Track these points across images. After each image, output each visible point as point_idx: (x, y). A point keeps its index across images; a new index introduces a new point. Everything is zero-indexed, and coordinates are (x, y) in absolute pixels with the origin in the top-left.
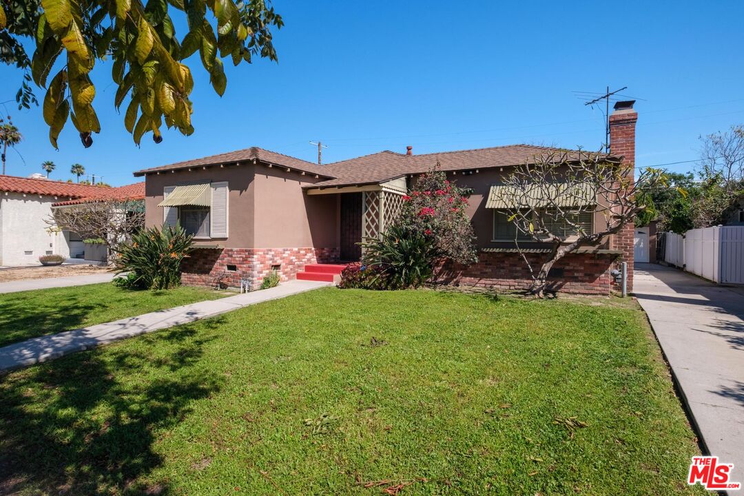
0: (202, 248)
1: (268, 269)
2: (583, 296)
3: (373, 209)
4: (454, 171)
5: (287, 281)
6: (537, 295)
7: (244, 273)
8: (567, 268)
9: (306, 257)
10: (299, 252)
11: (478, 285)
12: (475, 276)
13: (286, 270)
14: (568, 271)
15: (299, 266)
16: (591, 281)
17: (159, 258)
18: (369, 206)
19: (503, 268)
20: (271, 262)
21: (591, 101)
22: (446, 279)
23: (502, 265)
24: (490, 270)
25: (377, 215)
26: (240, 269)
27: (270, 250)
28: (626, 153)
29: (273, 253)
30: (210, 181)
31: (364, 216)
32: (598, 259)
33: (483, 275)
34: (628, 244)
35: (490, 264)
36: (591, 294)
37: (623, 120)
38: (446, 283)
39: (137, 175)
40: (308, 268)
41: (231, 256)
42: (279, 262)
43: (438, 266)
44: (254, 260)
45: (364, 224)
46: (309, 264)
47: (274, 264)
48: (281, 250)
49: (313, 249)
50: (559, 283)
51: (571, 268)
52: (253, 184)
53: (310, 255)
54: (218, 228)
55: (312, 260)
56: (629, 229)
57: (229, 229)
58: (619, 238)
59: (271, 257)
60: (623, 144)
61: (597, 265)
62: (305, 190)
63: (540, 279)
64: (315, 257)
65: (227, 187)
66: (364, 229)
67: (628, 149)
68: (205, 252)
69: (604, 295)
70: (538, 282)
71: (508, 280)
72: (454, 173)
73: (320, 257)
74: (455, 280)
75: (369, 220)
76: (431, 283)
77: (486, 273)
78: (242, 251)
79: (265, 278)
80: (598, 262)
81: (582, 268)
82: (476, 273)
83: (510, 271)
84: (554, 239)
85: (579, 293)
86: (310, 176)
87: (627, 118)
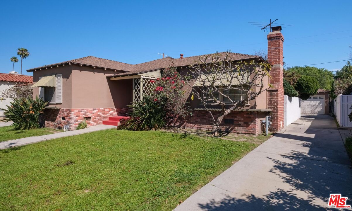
0: (52, 108)
1: (82, 119)
2: (243, 135)
3: (138, 87)
4: (181, 66)
5: (95, 125)
6: (213, 134)
7: (68, 121)
8: (236, 119)
9: (109, 112)
10: (104, 110)
11: (194, 128)
12: (192, 123)
13: (95, 120)
14: (236, 121)
15: (104, 118)
16: (247, 127)
17: (23, 113)
18: (136, 86)
19: (205, 119)
20: (84, 115)
21: (264, 28)
22: (180, 124)
23: (205, 117)
24: (199, 120)
25: (139, 91)
26: (66, 119)
27: (84, 110)
28: (276, 55)
29: (85, 111)
30: (55, 74)
31: (134, 91)
32: (250, 114)
33: (196, 123)
34: (275, 106)
35: (199, 117)
36: (247, 134)
37: (274, 37)
38: (179, 126)
39: (29, 71)
40: (110, 119)
41: (63, 113)
42: (90, 115)
43: (176, 118)
44: (72, 114)
45: (134, 96)
46: (111, 116)
47: (86, 117)
48: (91, 109)
49: (115, 108)
50: (232, 127)
51: (238, 119)
52: (71, 76)
53: (112, 112)
54: (58, 98)
55: (114, 114)
56: (275, 97)
57: (63, 99)
58: (271, 102)
59: (84, 113)
60: (274, 50)
61: (249, 118)
62: (108, 78)
63: (216, 125)
64: (116, 112)
65: (62, 77)
66: (134, 98)
67: (277, 53)
68: (54, 110)
69: (253, 134)
70: (215, 127)
71: (208, 125)
72: (182, 68)
73: (119, 112)
74: (183, 125)
75: (136, 93)
76: (172, 126)
77: (198, 121)
78: (67, 110)
79: (79, 124)
80: (250, 116)
81: (243, 119)
82: (193, 121)
83: (209, 120)
84: (220, 104)
85: (242, 133)
86: (112, 71)
87: (276, 36)
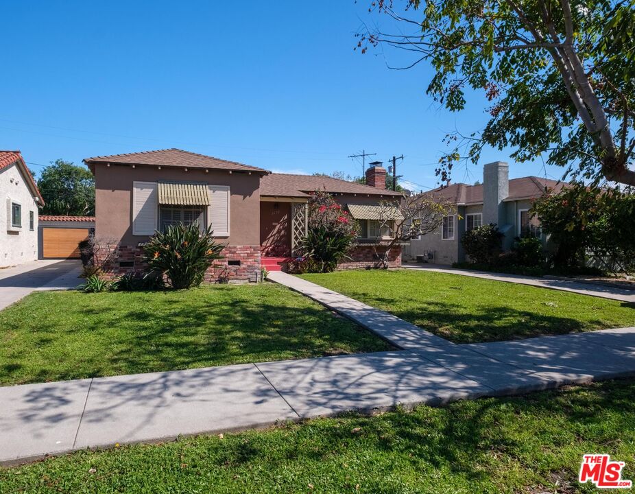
16: (394, 260)
18: (297, 213)
25: (304, 220)
26: (245, 263)
30: (206, 183)
31: (293, 221)
37: (380, 172)
41: (234, 252)
45: (293, 227)
57: (231, 229)
61: (396, 252)
65: (229, 192)
66: (293, 231)
75: (296, 224)
78: (247, 248)
